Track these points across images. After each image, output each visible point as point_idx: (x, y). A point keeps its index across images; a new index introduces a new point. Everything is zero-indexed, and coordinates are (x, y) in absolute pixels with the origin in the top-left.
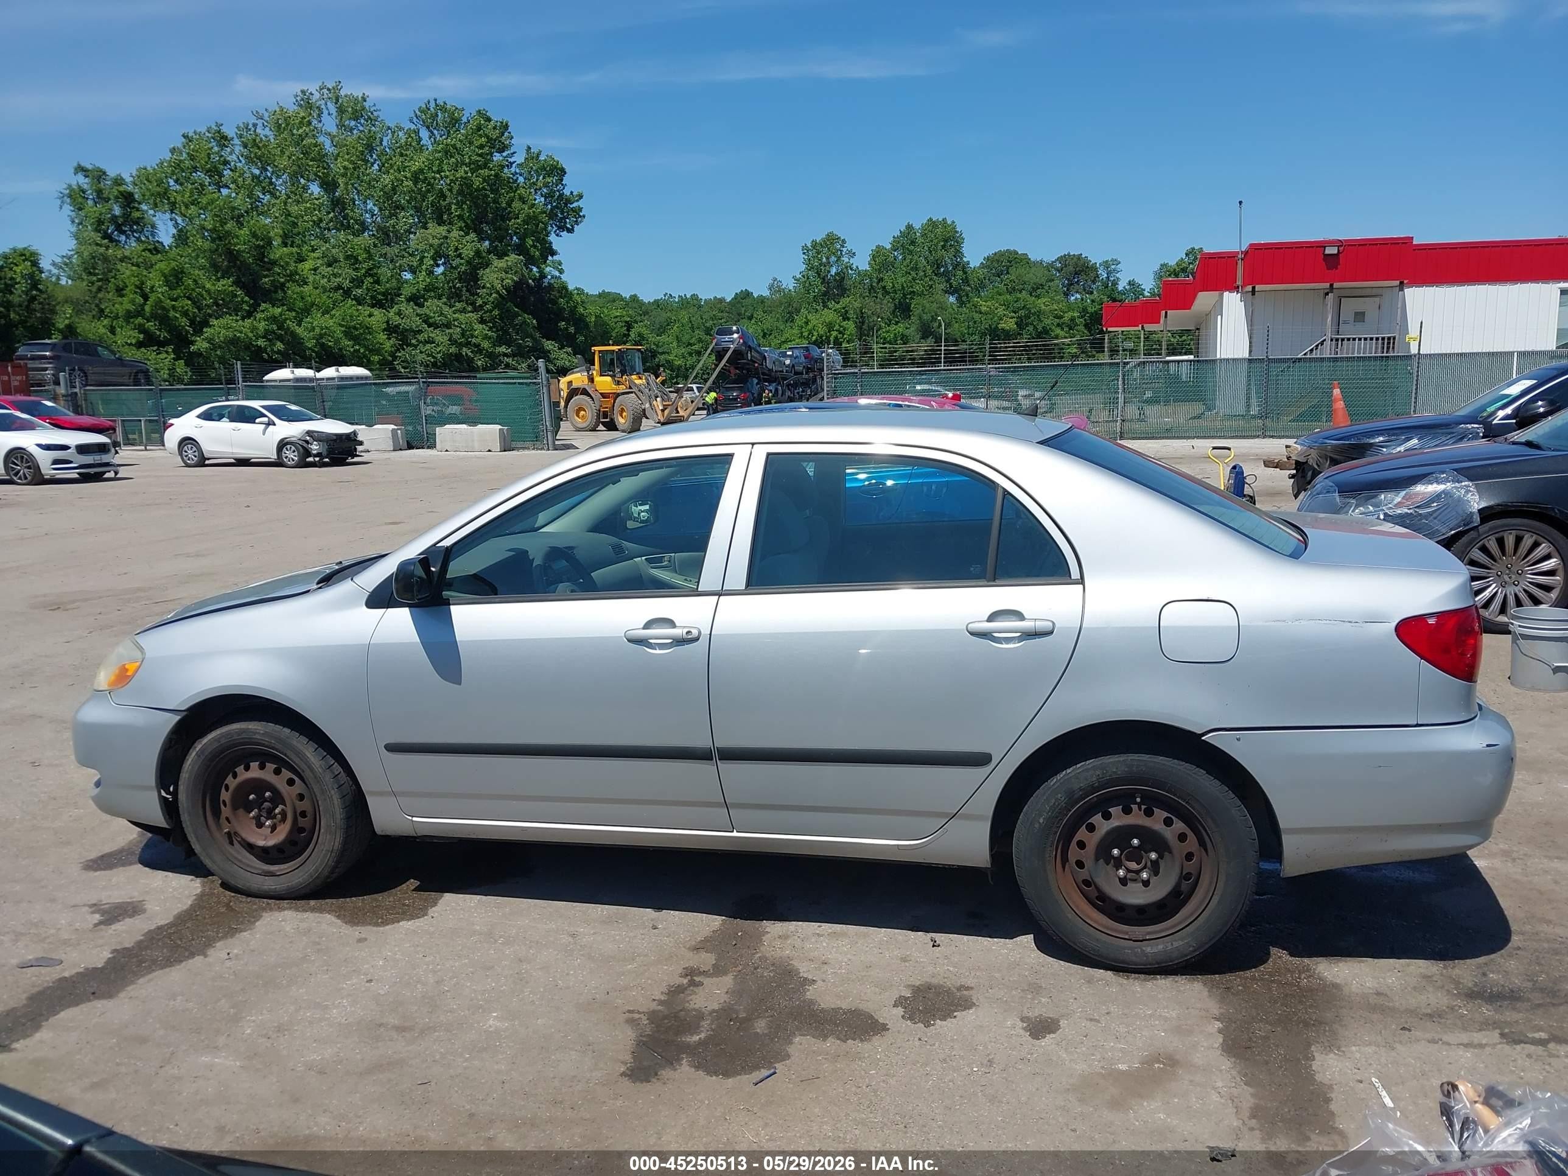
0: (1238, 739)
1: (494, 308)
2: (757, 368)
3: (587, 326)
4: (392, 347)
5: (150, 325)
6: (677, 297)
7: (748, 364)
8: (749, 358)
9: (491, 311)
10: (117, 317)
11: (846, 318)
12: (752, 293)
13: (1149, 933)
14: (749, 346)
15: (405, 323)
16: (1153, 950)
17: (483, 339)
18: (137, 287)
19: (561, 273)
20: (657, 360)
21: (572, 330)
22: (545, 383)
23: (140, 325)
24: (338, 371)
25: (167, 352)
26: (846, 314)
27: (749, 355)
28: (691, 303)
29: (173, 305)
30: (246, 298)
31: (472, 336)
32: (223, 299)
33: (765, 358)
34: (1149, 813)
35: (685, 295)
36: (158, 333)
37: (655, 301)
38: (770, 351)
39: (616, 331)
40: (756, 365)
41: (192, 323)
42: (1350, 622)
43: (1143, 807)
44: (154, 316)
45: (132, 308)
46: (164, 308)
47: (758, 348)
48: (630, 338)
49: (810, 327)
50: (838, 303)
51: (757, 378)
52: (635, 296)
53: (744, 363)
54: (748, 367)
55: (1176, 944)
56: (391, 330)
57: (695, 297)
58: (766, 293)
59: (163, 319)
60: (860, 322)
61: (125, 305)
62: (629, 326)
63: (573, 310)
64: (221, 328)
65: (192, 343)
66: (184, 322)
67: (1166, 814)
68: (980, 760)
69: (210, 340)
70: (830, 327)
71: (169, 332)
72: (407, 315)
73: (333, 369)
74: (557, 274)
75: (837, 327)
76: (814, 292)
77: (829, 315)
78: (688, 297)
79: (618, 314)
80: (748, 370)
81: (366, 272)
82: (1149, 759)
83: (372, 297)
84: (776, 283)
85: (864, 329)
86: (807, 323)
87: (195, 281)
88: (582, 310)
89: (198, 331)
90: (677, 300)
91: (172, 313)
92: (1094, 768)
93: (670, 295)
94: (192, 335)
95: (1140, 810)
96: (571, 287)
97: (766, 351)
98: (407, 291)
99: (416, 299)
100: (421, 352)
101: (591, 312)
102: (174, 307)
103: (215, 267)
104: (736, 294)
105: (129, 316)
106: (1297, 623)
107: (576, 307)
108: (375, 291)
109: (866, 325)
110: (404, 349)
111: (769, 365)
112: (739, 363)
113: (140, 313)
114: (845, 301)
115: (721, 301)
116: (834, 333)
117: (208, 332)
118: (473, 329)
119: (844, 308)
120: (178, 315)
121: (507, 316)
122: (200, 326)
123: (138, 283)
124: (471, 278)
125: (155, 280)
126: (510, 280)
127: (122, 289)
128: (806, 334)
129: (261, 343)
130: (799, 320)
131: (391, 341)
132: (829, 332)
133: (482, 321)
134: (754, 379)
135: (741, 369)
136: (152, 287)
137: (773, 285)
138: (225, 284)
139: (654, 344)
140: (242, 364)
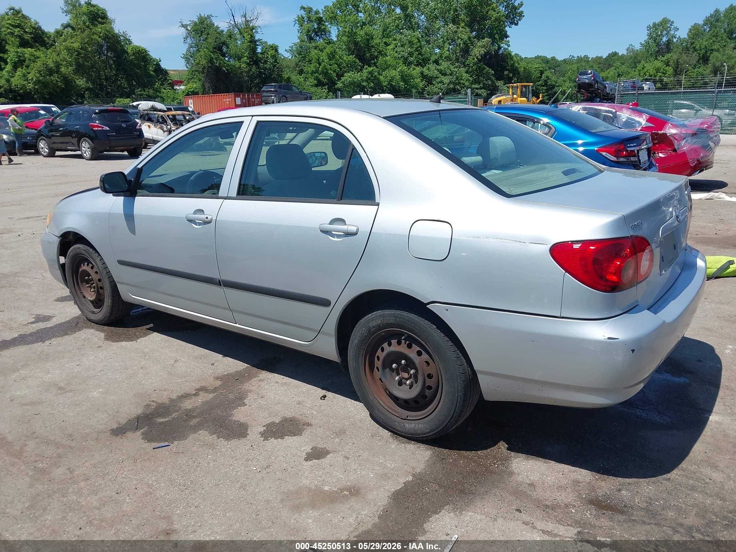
0: (447, 310)
1: (474, 65)
2: (600, 93)
3: (519, 73)
4: (423, 85)
5: (320, 77)
6: (576, 57)
7: (595, 90)
8: (596, 88)
9: (472, 67)
10: (308, 73)
11: (668, 65)
12: (618, 53)
13: (410, 416)
14: (597, 81)
15: (430, 74)
16: (410, 426)
17: (467, 80)
18: (317, 60)
19: (508, 47)
20: (555, 90)
21: (511, 75)
22: (470, 100)
23: (317, 77)
24: (379, 96)
25: (325, 88)
26: (668, 63)
27: (596, 85)
28: (583, 60)
29: (330, 68)
30: (360, 64)
31: (461, 79)
32: (350, 64)
33: (606, 87)
34: (410, 346)
35: (581, 56)
36: (323, 80)
37: (564, 60)
38: (610, 83)
39: (535, 75)
40: (600, 91)
41: (337, 75)
42: (520, 242)
43: (407, 342)
44: (323, 73)
45: (314, 69)
46: (326, 69)
47: (602, 82)
48: (542, 79)
49: (645, 70)
50: (663, 56)
51: (599, 98)
52: (554, 57)
53: (593, 91)
54: (595, 92)
55: (420, 426)
56: (423, 76)
57: (586, 57)
58: (625, 53)
59: (326, 74)
60: (676, 67)
61: (312, 68)
62: (542, 73)
63: (513, 65)
64: (349, 77)
65: (336, 84)
66: (334, 75)
67: (419, 349)
68: (325, 303)
69: (343, 83)
70: (658, 70)
71: (328, 80)
72: (431, 70)
73: (377, 95)
74: (507, 47)
75: (662, 70)
76: (651, 51)
77: (658, 64)
78: (582, 56)
79: (537, 66)
80: (596, 94)
81: (416, 49)
82: (406, 315)
83: (417, 61)
84: (631, 47)
85: (677, 71)
86: (643, 68)
87: (339, 56)
88: (517, 65)
89: (339, 79)
90: (576, 59)
91: (329, 71)
92: (380, 316)
93: (573, 56)
94: (337, 81)
95: (405, 344)
96: (513, 54)
97: (607, 84)
98: (433, 58)
99: (436, 62)
100: (436, 87)
101: (521, 67)
102: (331, 69)
103: (349, 49)
104: (609, 54)
105: (313, 73)
106: (486, 240)
107: (514, 63)
108: (419, 58)
109: (679, 69)
110: (428, 86)
111: (608, 90)
112: (590, 90)
113: (317, 71)
114: (667, 56)
115: (601, 58)
116: (660, 74)
117: (343, 79)
118: (462, 76)
119: (667, 60)
120: (332, 72)
121: (480, 70)
122: (340, 76)
123: (317, 58)
124: (466, 51)
125: (324, 56)
126: (483, 51)
127: (311, 61)
128: (642, 74)
129: (364, 84)
130: (639, 67)
131: (423, 83)
132: (657, 73)
133: (467, 72)
134: (598, 99)
135: (591, 93)
136: (323, 59)
137: (629, 48)
138: (352, 57)
139: (554, 81)
140: (341, 93)
